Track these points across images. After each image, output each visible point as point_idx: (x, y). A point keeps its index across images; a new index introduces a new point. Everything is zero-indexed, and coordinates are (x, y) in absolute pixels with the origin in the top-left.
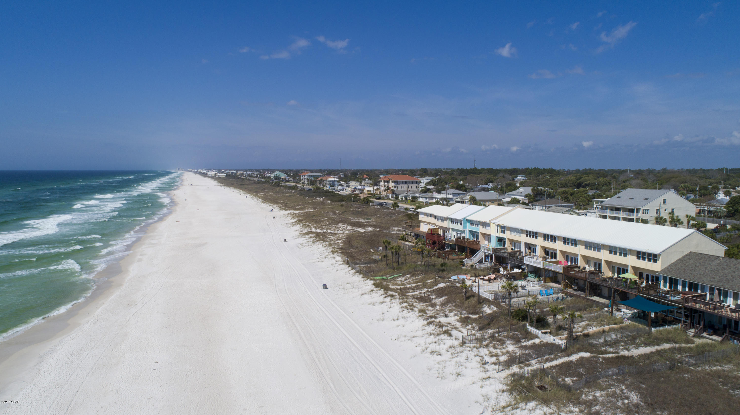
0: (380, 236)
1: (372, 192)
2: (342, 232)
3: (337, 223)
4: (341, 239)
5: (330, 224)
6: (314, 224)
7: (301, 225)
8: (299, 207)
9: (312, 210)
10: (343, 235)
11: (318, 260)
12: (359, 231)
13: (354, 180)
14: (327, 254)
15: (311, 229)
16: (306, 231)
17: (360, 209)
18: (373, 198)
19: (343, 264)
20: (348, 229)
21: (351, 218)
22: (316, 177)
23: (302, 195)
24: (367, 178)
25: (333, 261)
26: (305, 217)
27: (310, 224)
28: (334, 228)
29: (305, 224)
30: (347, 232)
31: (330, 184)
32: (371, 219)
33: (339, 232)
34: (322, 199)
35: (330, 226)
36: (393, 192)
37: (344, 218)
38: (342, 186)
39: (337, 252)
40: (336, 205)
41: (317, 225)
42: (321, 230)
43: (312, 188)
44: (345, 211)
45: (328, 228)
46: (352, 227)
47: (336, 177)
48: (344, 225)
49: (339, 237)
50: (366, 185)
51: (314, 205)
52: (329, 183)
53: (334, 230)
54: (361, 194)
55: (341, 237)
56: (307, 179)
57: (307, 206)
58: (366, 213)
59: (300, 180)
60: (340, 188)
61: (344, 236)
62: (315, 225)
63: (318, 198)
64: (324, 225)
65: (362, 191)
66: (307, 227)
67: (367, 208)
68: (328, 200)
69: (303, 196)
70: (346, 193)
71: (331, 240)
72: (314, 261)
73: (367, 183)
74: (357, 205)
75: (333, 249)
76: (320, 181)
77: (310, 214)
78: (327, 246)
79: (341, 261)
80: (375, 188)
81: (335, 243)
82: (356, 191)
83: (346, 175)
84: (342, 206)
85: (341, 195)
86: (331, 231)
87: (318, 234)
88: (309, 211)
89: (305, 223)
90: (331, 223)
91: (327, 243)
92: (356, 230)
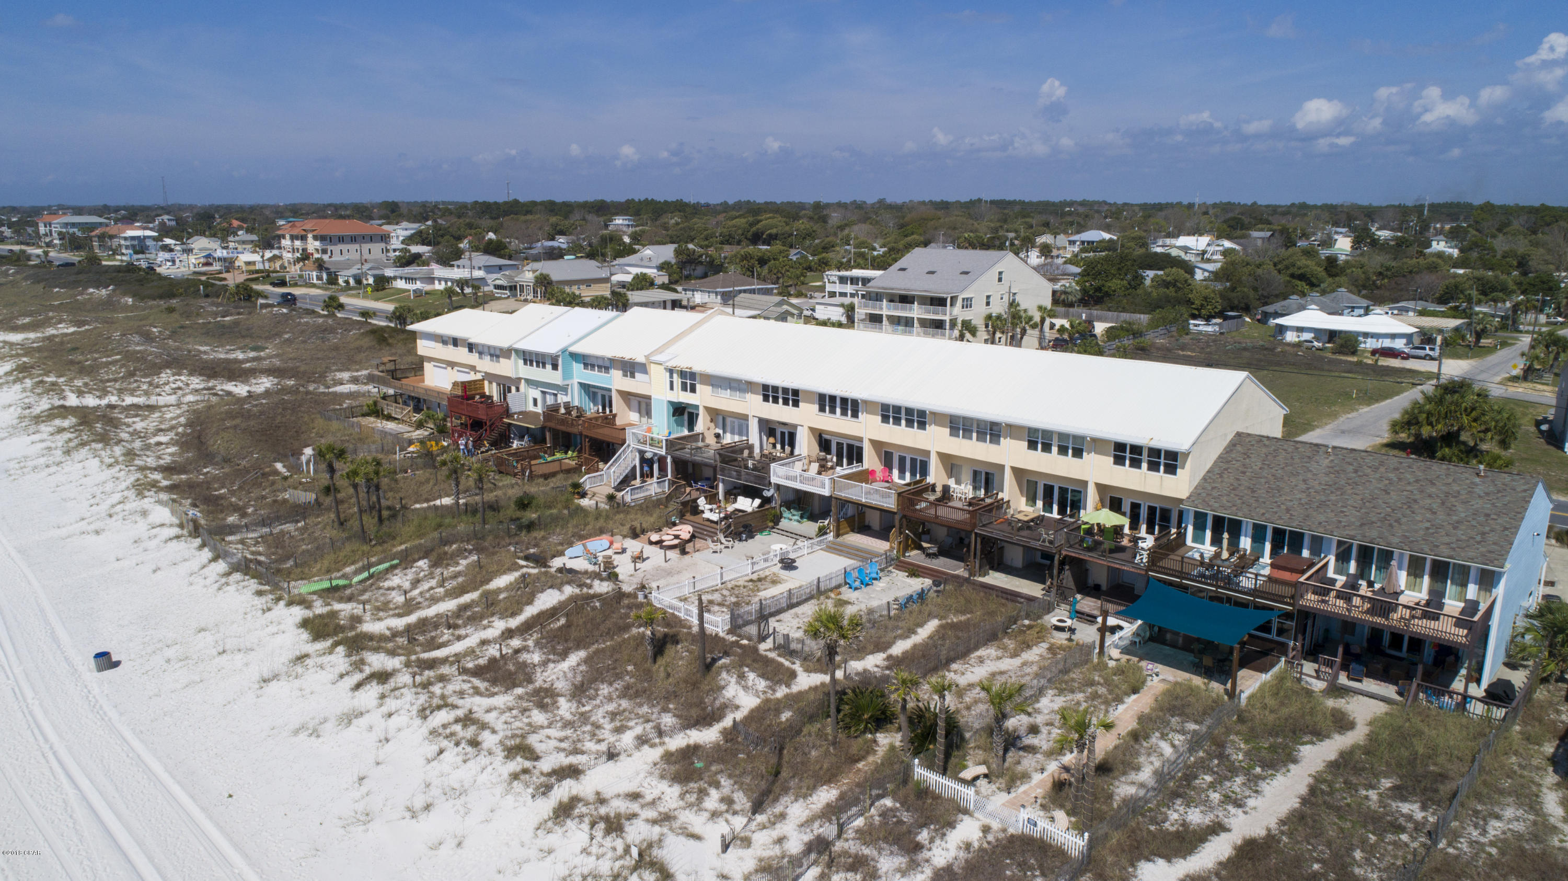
0: (300, 406)
1: (259, 266)
2: (172, 399)
3: (155, 369)
4: (172, 428)
5: (132, 374)
6: (75, 378)
7: (28, 383)
8: (27, 320)
9: (72, 330)
10: (178, 412)
11: (83, 525)
12: (229, 393)
13: (202, 234)
14: (117, 497)
15: (64, 398)
16: (44, 404)
17: (227, 319)
18: (264, 284)
19: (178, 537)
20: (192, 387)
21: (202, 348)
22: (92, 227)
23: (39, 282)
24: (240, 228)
25: (141, 527)
26: (46, 354)
27: (62, 380)
28: (145, 387)
29: (42, 382)
30: (191, 398)
31: (133, 247)
32: (263, 349)
33: (162, 400)
34: (104, 292)
35: (130, 383)
36: (320, 265)
37: (178, 349)
38: (171, 250)
39: (154, 485)
40: (151, 308)
41: (87, 380)
42: (100, 397)
43: (73, 257)
44: (182, 327)
45: (126, 389)
46: (208, 381)
47: (151, 225)
48: (180, 375)
49: (162, 420)
50: (240, 248)
51: (76, 312)
52: (128, 243)
53: (147, 393)
54: (228, 271)
55: (172, 419)
56: (60, 233)
57: (52, 318)
58: (248, 329)
59: (38, 236)
60: (163, 256)
61: (179, 416)
62: (79, 383)
63: (91, 290)
64: (109, 381)
65: (229, 264)
66: (47, 391)
67: (250, 313)
68: (125, 294)
69: (42, 285)
70: (183, 269)
71: (135, 434)
72: (64, 532)
73: (244, 242)
74: (218, 305)
75: (139, 475)
76: (99, 237)
77: (62, 343)
78: (117, 462)
79: (171, 525)
80: (268, 254)
81: (148, 447)
82: (211, 264)
83: (178, 220)
84: (171, 310)
85: (166, 278)
86: (135, 400)
87: (85, 417)
88: (61, 331)
89: (41, 375)
90: (135, 370)
91: (118, 450)
92: (219, 388)
